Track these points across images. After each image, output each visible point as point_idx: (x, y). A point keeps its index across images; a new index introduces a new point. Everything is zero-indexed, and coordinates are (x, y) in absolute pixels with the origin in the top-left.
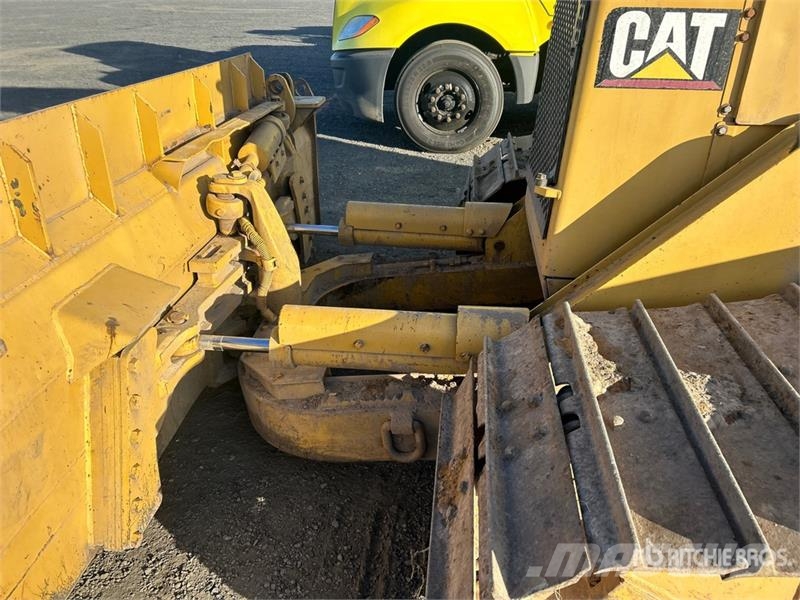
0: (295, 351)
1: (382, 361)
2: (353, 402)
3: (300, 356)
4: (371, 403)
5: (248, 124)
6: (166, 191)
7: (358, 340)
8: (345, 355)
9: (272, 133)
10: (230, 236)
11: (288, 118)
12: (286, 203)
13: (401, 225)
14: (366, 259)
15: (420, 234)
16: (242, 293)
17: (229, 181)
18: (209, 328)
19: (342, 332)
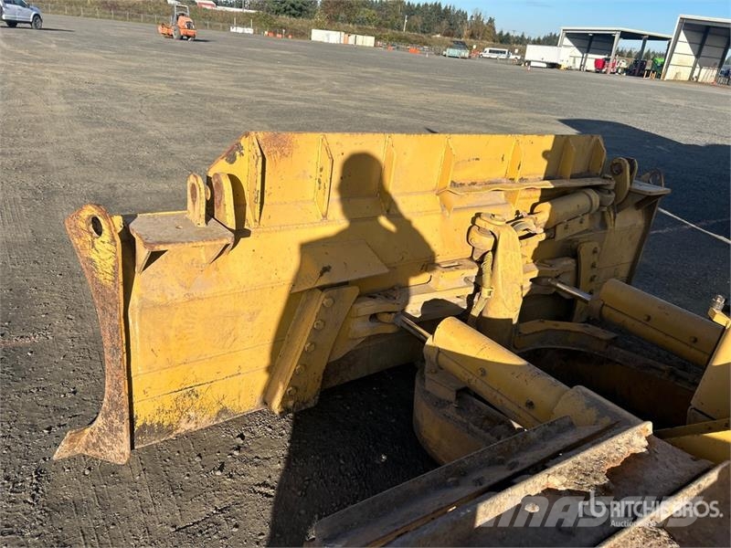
0: (441, 354)
1: (495, 397)
2: (465, 421)
3: (442, 359)
4: (476, 429)
5: (552, 187)
6: (440, 211)
7: (483, 367)
8: (471, 377)
9: (579, 202)
10: (476, 261)
11: (613, 195)
12: (565, 263)
13: (649, 318)
14: (605, 335)
15: (667, 335)
16: (465, 307)
17: (490, 220)
18: (418, 316)
19: (473, 355)
